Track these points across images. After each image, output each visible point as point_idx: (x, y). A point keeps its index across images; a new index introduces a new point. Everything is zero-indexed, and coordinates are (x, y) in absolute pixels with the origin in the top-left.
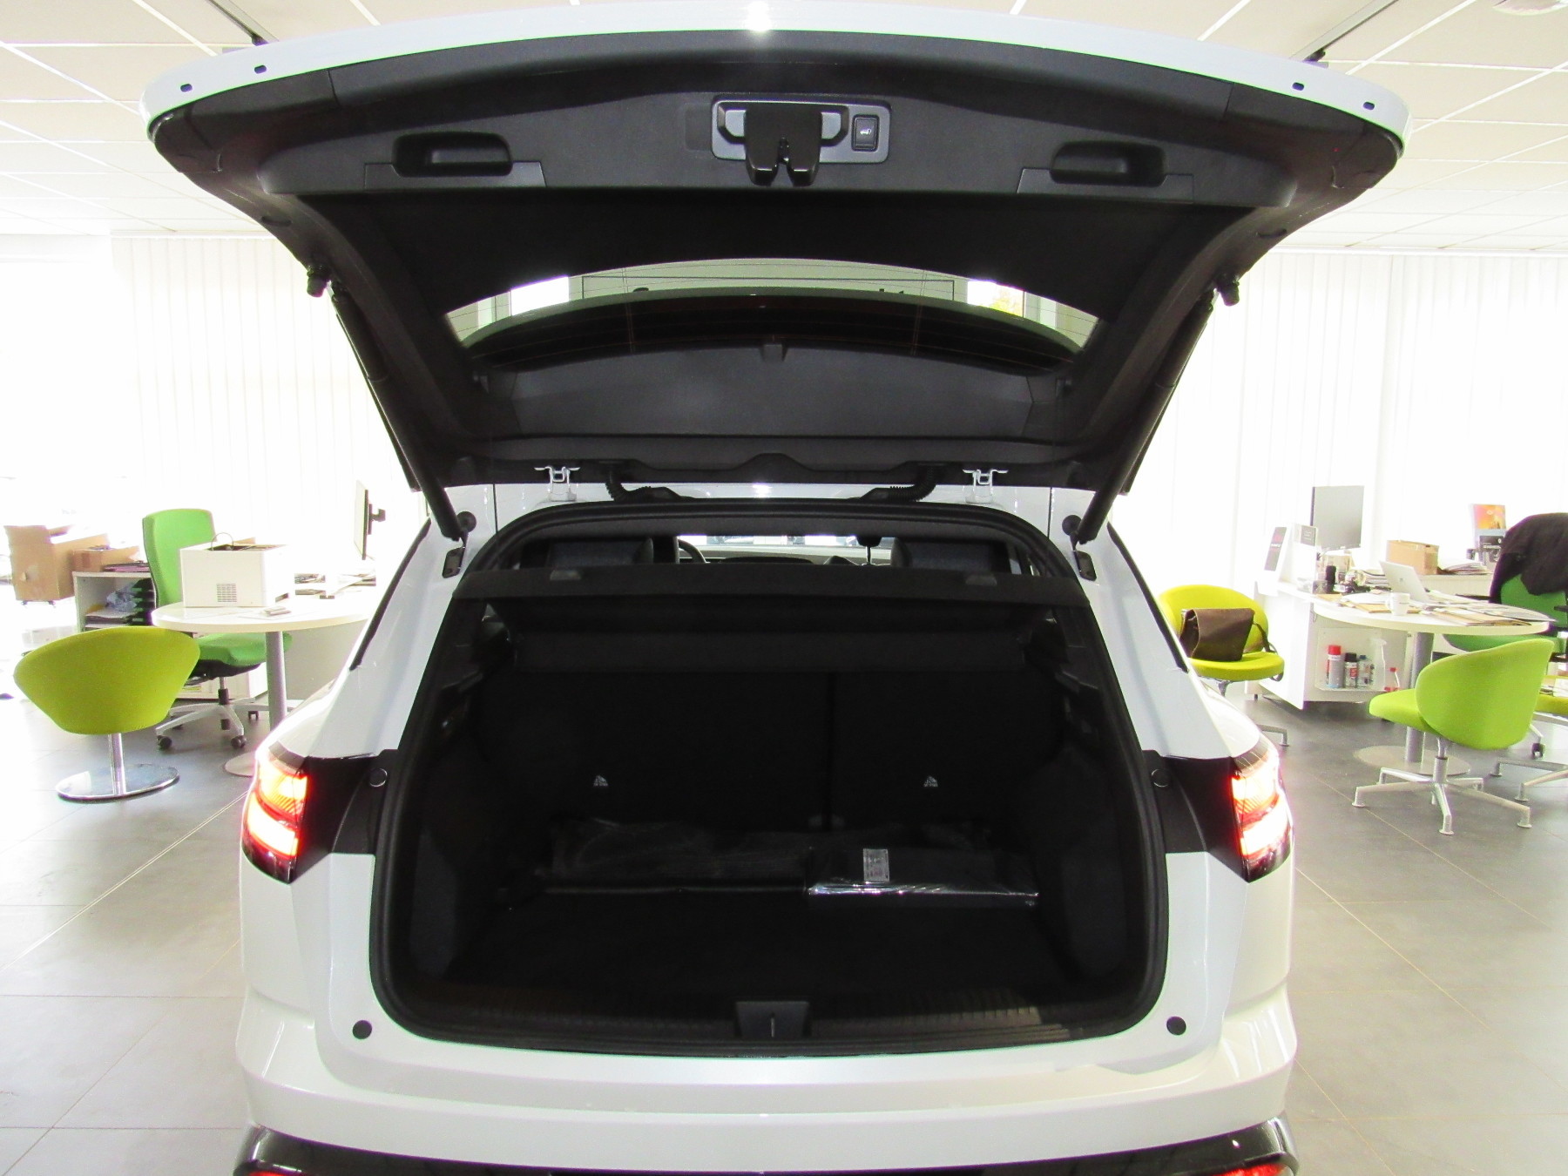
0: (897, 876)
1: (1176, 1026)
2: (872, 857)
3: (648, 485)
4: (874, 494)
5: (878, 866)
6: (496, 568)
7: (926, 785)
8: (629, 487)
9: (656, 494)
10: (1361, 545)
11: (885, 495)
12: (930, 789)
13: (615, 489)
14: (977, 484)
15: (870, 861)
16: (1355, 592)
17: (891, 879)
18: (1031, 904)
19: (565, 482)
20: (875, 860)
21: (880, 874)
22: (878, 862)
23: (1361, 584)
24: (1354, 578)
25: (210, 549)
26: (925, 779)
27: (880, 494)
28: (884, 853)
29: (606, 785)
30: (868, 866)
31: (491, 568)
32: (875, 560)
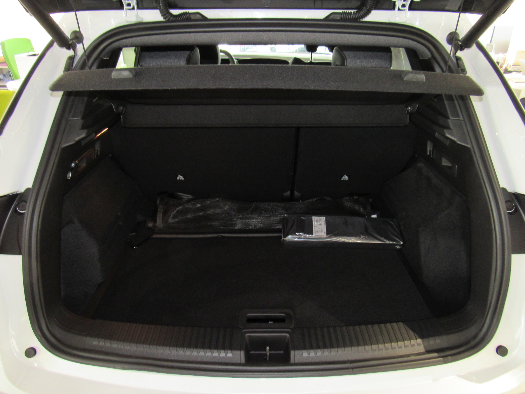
0: (330, 231)
1: (502, 351)
2: (317, 221)
3: (187, 11)
4: (332, 16)
5: (320, 226)
6: (94, 67)
7: (342, 179)
8: (175, 12)
9: (193, 17)
10: (507, 52)
11: (338, 17)
12: (345, 181)
13: (165, 13)
14: (399, 9)
15: (316, 224)
16: (506, 73)
17: (327, 235)
18: (398, 247)
19: (133, 9)
20: (319, 223)
21: (321, 231)
22: (321, 224)
23: (509, 70)
24: (506, 67)
25: (28, 56)
26: (342, 176)
27: (336, 16)
28: (323, 219)
29: (183, 179)
30: (315, 227)
31: (90, 68)
32: (314, 59)
